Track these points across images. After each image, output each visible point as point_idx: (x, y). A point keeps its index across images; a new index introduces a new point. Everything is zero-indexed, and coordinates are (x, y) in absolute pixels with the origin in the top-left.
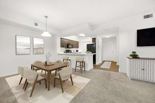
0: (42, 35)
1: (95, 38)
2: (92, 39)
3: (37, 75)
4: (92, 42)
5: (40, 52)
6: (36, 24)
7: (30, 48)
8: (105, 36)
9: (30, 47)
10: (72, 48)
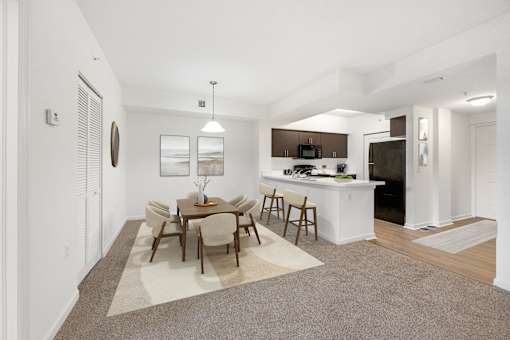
0: (204, 130)
1: (404, 118)
2: (392, 120)
3: (161, 224)
4: (391, 136)
5: (214, 171)
6: (202, 104)
7: (189, 162)
8: (462, 103)
9: (187, 160)
10: (317, 157)
